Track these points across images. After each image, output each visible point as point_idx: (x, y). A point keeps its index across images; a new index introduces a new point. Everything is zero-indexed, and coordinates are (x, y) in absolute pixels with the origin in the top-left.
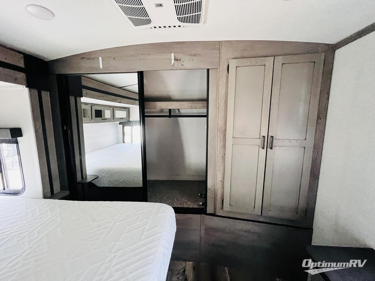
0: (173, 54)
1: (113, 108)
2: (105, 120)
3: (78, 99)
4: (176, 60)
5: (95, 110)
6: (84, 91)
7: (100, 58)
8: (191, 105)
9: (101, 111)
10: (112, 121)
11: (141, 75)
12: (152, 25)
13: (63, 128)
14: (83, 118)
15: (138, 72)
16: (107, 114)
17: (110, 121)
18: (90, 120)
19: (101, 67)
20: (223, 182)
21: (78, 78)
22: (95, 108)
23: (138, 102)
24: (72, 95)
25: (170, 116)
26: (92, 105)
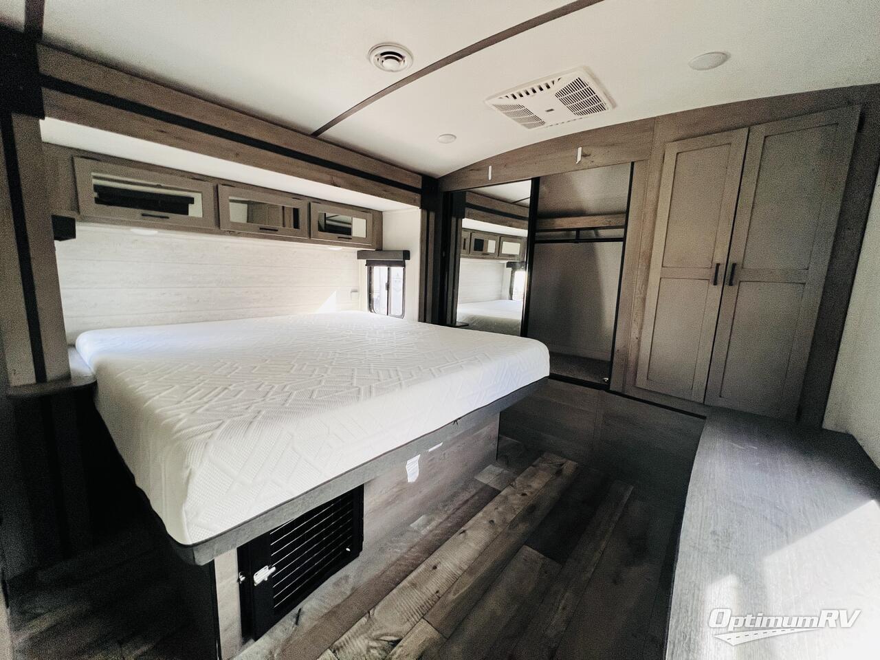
0: (580, 149)
1: (501, 238)
2: (486, 256)
3: (460, 220)
4: (584, 155)
5: (476, 239)
6: (467, 210)
7: (490, 167)
8: (609, 220)
9: (483, 240)
10: (496, 259)
11: (536, 183)
12: (545, 125)
13: (442, 254)
14: (462, 250)
15: (532, 179)
16: (491, 246)
17: (494, 258)
18: (467, 254)
19: (490, 178)
20: (639, 340)
21: (463, 193)
22: (476, 236)
23: (527, 222)
24: (454, 216)
25: (578, 240)
26: (473, 231)
